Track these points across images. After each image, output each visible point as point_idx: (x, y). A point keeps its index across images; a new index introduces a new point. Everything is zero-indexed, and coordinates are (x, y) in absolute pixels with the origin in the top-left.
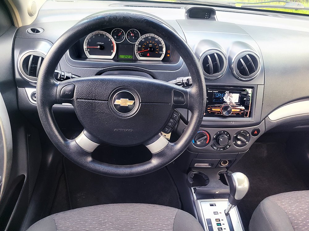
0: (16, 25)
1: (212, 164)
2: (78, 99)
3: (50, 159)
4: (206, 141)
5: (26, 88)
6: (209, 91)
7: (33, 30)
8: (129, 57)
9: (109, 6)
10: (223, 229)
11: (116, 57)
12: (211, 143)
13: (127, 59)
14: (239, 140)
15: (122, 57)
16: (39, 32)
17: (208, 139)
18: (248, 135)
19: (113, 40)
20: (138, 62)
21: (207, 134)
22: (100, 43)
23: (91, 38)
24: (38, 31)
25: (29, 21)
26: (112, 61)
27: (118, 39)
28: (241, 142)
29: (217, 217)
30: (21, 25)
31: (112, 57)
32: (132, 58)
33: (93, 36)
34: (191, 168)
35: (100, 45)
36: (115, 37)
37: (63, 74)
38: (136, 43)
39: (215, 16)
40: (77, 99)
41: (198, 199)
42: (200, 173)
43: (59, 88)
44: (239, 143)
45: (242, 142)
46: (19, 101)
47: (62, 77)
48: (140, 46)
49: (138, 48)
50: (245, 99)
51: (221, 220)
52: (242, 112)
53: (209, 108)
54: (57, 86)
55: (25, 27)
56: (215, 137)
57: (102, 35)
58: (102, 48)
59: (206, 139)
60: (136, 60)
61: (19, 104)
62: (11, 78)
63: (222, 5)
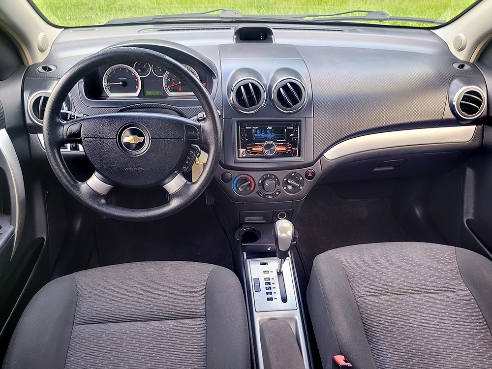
0: (26, 64)
1: (266, 218)
2: (86, 138)
3: (78, 224)
4: (251, 187)
5: (38, 134)
6: (247, 128)
7: (45, 68)
8: (158, 93)
9: (138, 32)
10: (272, 288)
11: (142, 93)
12: (256, 190)
13: (155, 95)
14: (290, 184)
15: (149, 93)
16: (52, 70)
17: (253, 184)
18: (301, 178)
19: (137, 74)
20: (169, 98)
21: (251, 179)
22: (122, 79)
23: (111, 73)
24: (50, 70)
25: (40, 58)
26: (138, 98)
27: (142, 72)
28: (292, 187)
29: (267, 276)
30: (31, 63)
31: (137, 94)
32: (161, 94)
33: (113, 71)
34: (242, 224)
35: (122, 81)
36: (139, 70)
37: (73, 114)
38: (164, 76)
39: (272, 36)
40: (84, 138)
41: (247, 259)
42: (253, 229)
43: (66, 127)
44: (290, 187)
45: (294, 186)
46: (32, 148)
47: (72, 117)
48: (169, 80)
49: (167, 82)
50: (292, 135)
51: (271, 279)
52: (289, 150)
53: (249, 148)
54: (63, 125)
55: (36, 65)
56: (260, 182)
57: (124, 69)
58: (125, 84)
59: (250, 185)
60: (166, 96)
61: (32, 152)
62: (21, 123)
63: (286, 21)
